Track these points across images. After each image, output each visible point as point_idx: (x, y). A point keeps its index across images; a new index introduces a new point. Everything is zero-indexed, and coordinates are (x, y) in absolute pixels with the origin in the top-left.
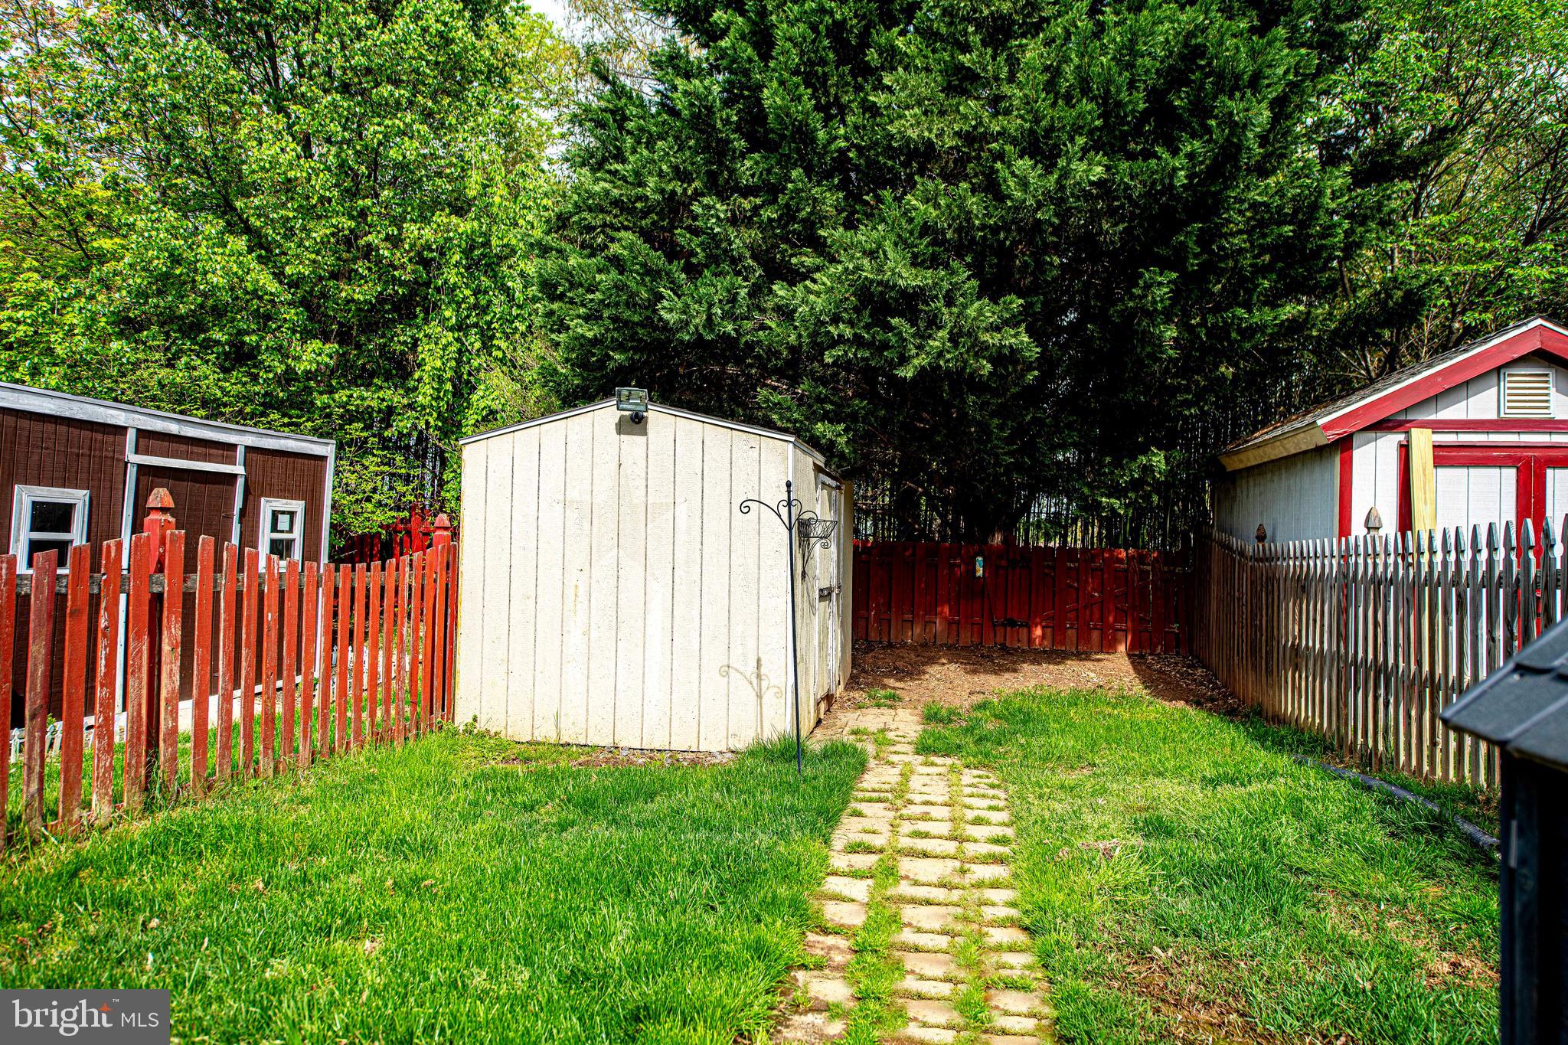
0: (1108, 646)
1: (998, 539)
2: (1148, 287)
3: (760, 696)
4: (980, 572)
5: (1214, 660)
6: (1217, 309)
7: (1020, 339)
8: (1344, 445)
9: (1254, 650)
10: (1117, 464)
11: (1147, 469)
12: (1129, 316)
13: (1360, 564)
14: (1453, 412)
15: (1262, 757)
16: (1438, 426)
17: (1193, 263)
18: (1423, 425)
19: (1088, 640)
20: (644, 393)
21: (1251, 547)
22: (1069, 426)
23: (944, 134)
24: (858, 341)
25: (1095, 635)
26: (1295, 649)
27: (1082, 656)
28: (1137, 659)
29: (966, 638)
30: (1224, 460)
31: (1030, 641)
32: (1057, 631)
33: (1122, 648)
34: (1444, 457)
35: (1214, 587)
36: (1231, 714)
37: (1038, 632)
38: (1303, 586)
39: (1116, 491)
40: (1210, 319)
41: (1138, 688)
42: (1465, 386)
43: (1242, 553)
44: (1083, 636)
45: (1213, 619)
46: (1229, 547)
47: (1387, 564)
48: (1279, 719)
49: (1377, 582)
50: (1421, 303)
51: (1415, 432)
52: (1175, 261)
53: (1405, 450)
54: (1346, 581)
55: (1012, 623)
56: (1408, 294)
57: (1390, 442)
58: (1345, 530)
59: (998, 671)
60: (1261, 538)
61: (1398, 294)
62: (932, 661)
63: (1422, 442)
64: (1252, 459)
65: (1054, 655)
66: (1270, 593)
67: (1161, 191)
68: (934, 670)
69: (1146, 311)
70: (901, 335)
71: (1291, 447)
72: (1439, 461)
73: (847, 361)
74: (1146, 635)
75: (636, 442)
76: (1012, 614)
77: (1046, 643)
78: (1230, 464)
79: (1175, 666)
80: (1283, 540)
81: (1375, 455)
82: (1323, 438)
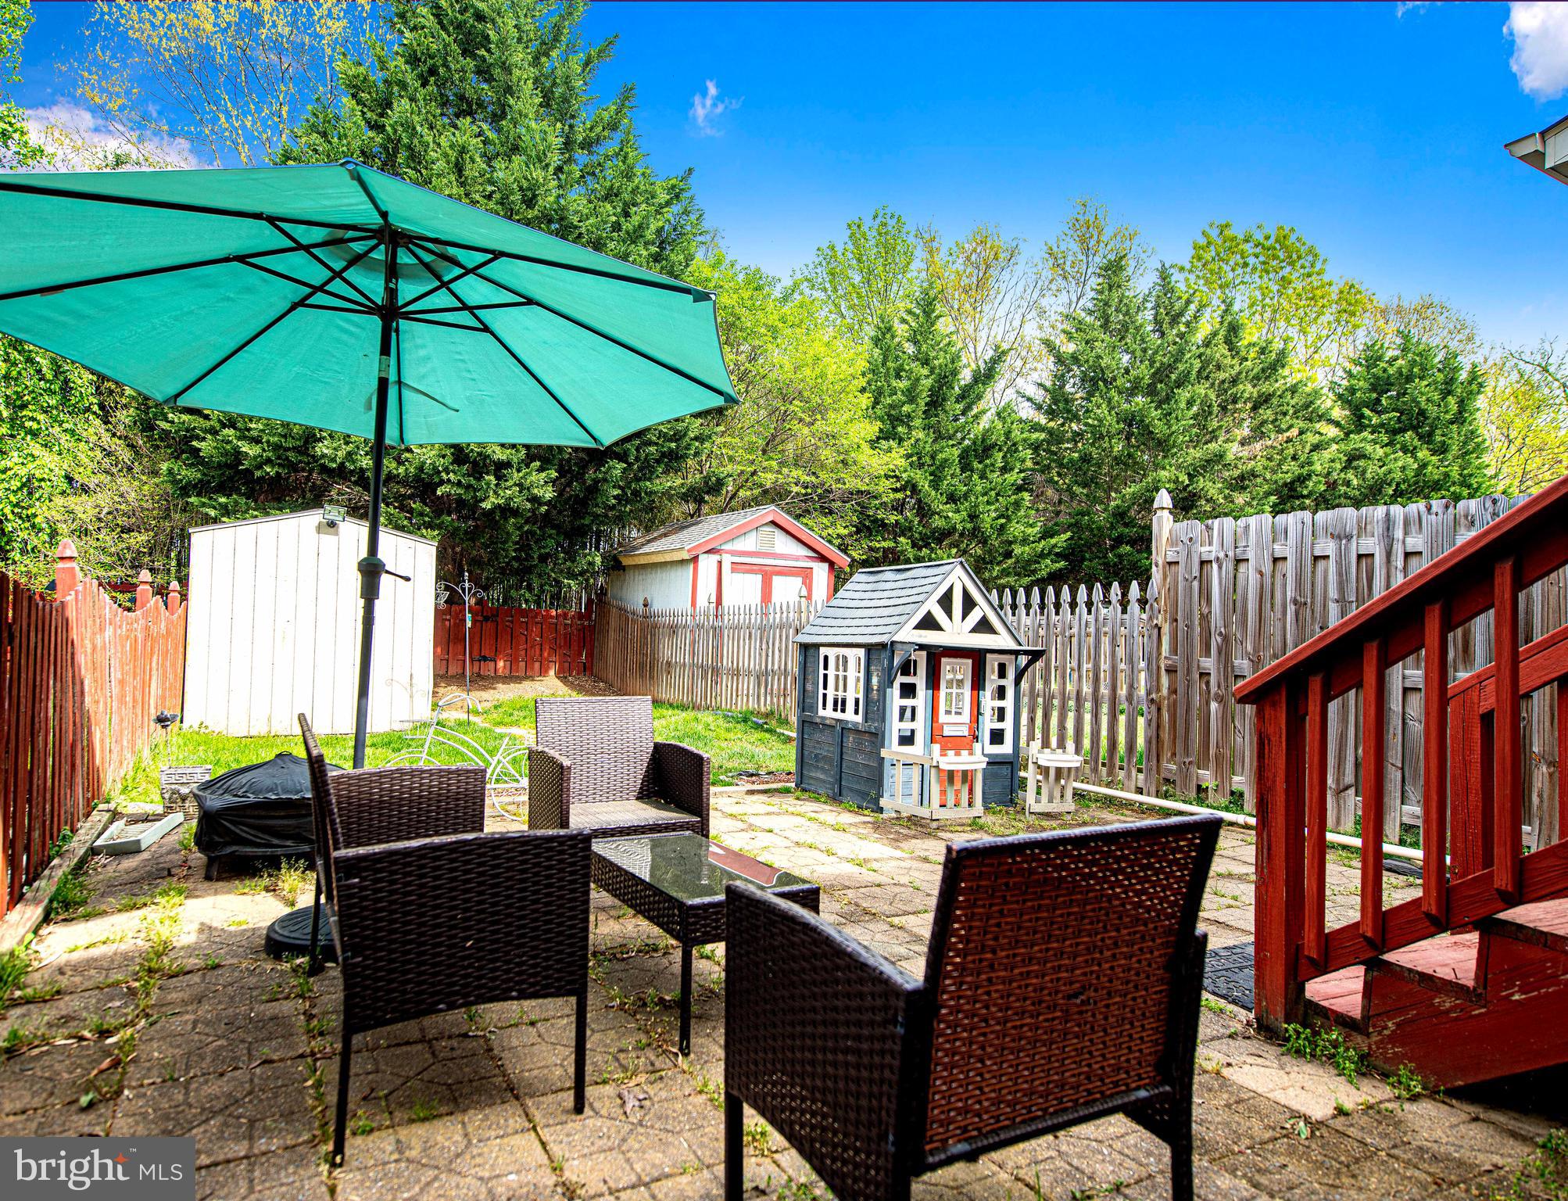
0: (543, 672)
2: (610, 468)
3: (411, 697)
6: (638, 480)
7: (548, 494)
8: (695, 559)
9: (642, 666)
10: (570, 558)
12: (597, 481)
13: (705, 620)
14: (740, 545)
16: (734, 553)
17: (631, 459)
18: (727, 551)
19: (533, 667)
20: (339, 510)
21: (640, 609)
22: (550, 536)
24: (459, 484)
25: (537, 665)
26: (669, 664)
27: (531, 678)
28: (562, 676)
29: (454, 670)
30: (624, 558)
31: (496, 670)
32: (513, 661)
33: (552, 673)
34: (736, 567)
35: (612, 634)
37: (501, 664)
38: (673, 629)
41: (567, 691)
42: (741, 533)
43: (634, 613)
44: (529, 664)
45: (610, 653)
46: (624, 609)
48: (659, 701)
51: (724, 555)
53: (720, 563)
54: (699, 628)
55: (485, 659)
56: (718, 480)
57: (715, 558)
59: (485, 688)
60: (646, 605)
61: (713, 479)
63: (727, 560)
64: (642, 561)
65: (511, 678)
66: (653, 635)
69: (605, 480)
70: (488, 484)
71: (668, 558)
72: (733, 570)
73: (449, 495)
74: (566, 665)
75: (328, 540)
76: (486, 652)
77: (507, 672)
78: (625, 561)
79: (586, 681)
80: (657, 606)
81: (707, 564)
82: (686, 556)
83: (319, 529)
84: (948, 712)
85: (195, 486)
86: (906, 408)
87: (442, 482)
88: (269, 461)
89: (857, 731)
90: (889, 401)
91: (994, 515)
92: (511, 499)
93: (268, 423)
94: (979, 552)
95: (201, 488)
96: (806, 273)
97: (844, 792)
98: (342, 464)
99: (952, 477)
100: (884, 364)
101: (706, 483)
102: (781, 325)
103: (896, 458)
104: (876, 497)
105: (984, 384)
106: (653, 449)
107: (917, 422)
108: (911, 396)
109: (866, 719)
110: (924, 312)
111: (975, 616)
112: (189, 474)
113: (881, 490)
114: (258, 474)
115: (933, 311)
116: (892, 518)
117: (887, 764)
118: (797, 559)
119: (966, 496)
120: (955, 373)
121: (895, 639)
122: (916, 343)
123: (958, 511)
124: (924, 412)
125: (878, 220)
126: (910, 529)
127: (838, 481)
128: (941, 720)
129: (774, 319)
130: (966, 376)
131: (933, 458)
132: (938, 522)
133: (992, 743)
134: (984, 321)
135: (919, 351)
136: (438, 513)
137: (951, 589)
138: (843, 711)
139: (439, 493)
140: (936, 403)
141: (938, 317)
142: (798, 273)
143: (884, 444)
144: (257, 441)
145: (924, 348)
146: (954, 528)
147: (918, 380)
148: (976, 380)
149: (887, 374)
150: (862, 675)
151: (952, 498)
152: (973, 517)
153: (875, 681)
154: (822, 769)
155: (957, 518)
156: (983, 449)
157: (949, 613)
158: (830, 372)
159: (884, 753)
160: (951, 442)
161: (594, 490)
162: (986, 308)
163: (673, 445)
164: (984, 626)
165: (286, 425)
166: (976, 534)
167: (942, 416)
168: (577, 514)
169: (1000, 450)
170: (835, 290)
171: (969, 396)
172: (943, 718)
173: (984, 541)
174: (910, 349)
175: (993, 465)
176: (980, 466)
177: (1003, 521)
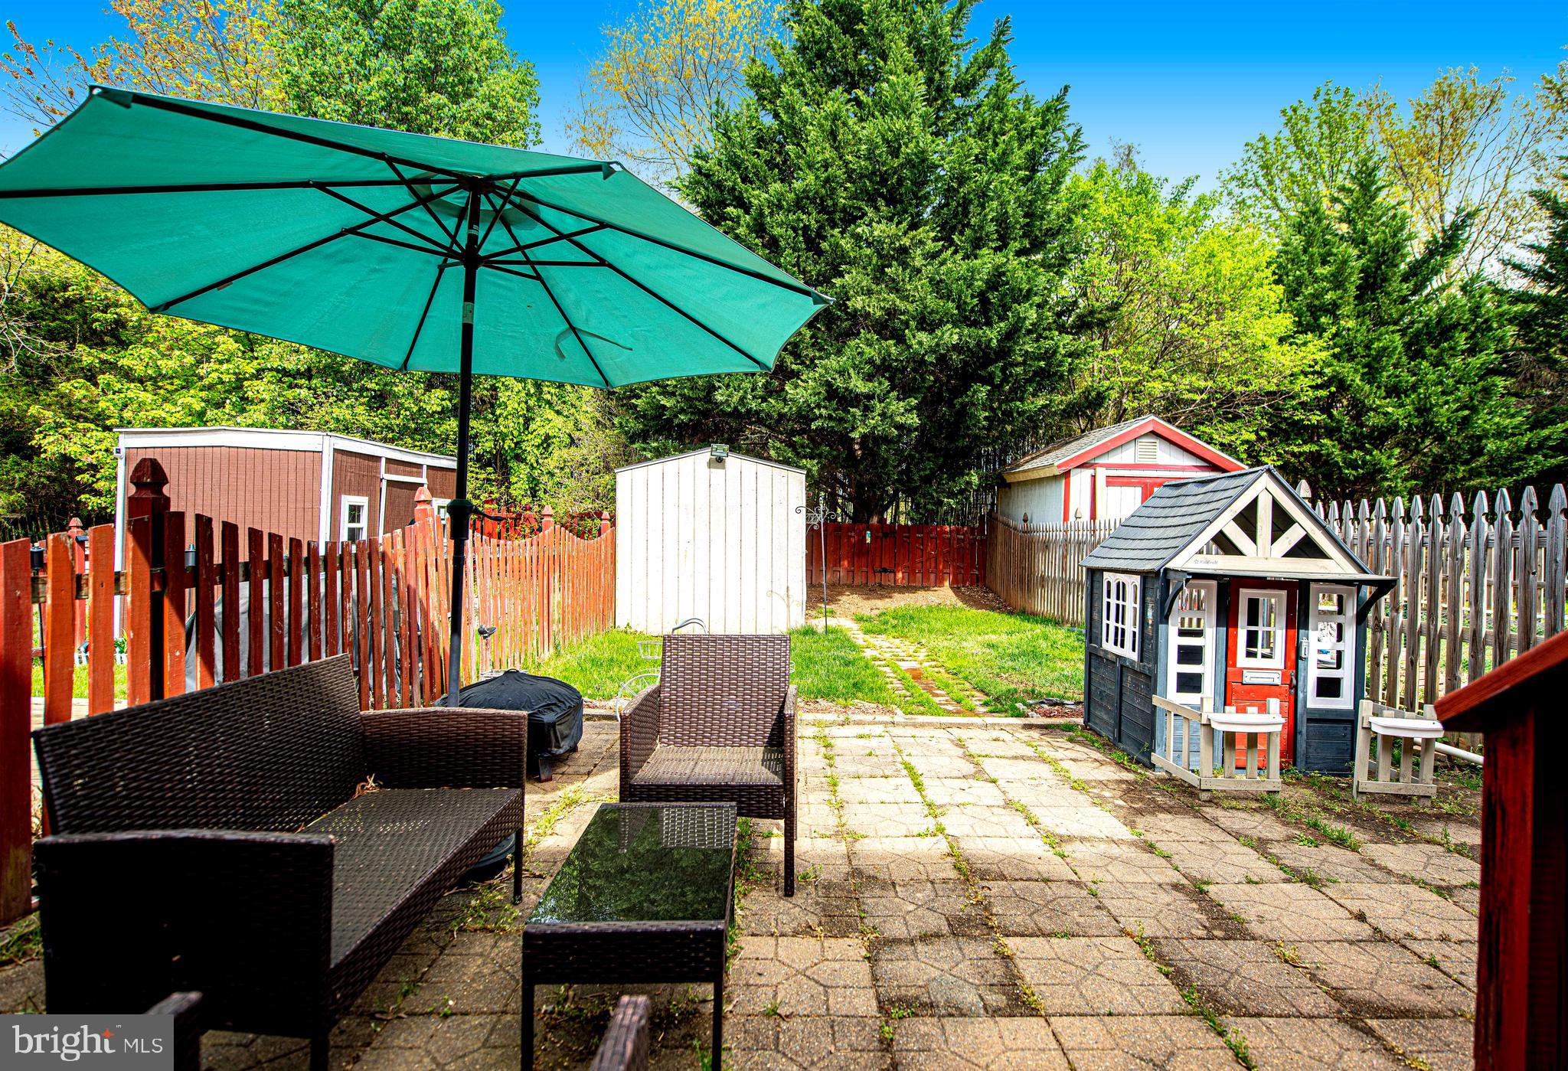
0: (939, 582)
1: (875, 520)
2: (975, 392)
3: (788, 606)
4: (868, 541)
5: (999, 588)
6: (1008, 401)
7: (913, 420)
8: (1067, 475)
9: (1022, 581)
10: (952, 478)
11: (969, 483)
12: (964, 406)
13: (1072, 535)
14: (1115, 458)
15: (1027, 625)
16: (1109, 466)
17: (997, 380)
18: (1102, 466)
19: (929, 579)
20: (727, 447)
21: (1020, 525)
22: (928, 459)
23: (874, 307)
24: (830, 417)
25: (932, 576)
26: (1043, 577)
27: (926, 588)
28: (956, 590)
29: (858, 581)
30: (1006, 477)
31: (895, 581)
32: (911, 573)
33: (947, 584)
34: (1111, 481)
35: (998, 548)
36: (1011, 613)
37: (900, 575)
38: (1046, 546)
39: (951, 495)
40: (1004, 407)
41: (960, 604)
42: (1118, 445)
43: (1015, 529)
44: (925, 576)
45: (998, 565)
46: (1008, 525)
47: (1084, 535)
48: (1034, 614)
49: (1079, 543)
50: (1104, 398)
51: (1099, 469)
52: (988, 380)
53: (1094, 477)
54: (1066, 542)
55: (885, 570)
56: (1099, 394)
57: (1088, 472)
58: (1066, 518)
59: (882, 597)
60: (1025, 521)
61: (1093, 394)
62: (841, 594)
63: (1102, 474)
64: (1022, 477)
65: (911, 589)
66: (1030, 551)
67: (983, 348)
68: (844, 598)
69: (973, 404)
70: (854, 416)
71: (1042, 474)
72: (1109, 484)
73: (823, 428)
74: (960, 577)
75: (717, 473)
76: (885, 565)
77: (905, 582)
78: (1010, 479)
79: (977, 592)
80: (1036, 522)
81: (1080, 480)
82: (1057, 472)
83: (710, 465)
84: (1250, 654)
85: (639, 435)
86: (1329, 296)
87: (816, 418)
88: (682, 411)
89: (1135, 672)
90: (1310, 290)
91: (1454, 406)
92: (875, 427)
93: (679, 380)
94: (1435, 450)
95: (643, 436)
96: (1234, 172)
97: (1124, 738)
98: (736, 408)
99: (1395, 366)
100: (1305, 251)
101: (1087, 398)
102: (1166, 226)
103: (1315, 350)
104: (1293, 398)
105: (1443, 255)
106: (1019, 370)
107: (1345, 310)
108: (1338, 281)
109: (1142, 658)
110: (1361, 185)
111: (1293, 536)
112: (634, 425)
113: (1297, 388)
114: (676, 421)
115: (1373, 182)
116: (1316, 418)
117: (1159, 715)
118: (1183, 469)
119: (1414, 388)
120: (1397, 248)
121: (1169, 565)
122: (1351, 222)
123: (1402, 405)
124: (1356, 298)
125: (1320, 100)
126: (1339, 429)
127: (1241, 382)
128: (1239, 664)
129: (1160, 223)
130: (1415, 250)
131: (1368, 347)
132: (1373, 420)
133: (1319, 694)
134: (1454, 184)
135: (1354, 230)
136: (816, 444)
137: (1254, 503)
138: (1122, 646)
139: (813, 427)
140: (1372, 283)
141: (1379, 189)
142: (1225, 173)
143: (1301, 338)
144: (673, 394)
145: (1360, 225)
146: (1396, 425)
147: (1345, 262)
148: (1431, 254)
149: (1311, 261)
150: (1138, 606)
151: (1394, 391)
152: (1422, 410)
153: (1150, 614)
154: (1106, 708)
155: (1398, 412)
156: (1441, 330)
157: (1251, 533)
158: (1226, 269)
159: (1156, 700)
160: (1392, 328)
161: (962, 414)
162: (1457, 169)
163: (1042, 364)
164: (1306, 548)
165: (690, 379)
166: (1427, 428)
167: (1383, 299)
168: (952, 437)
169: (1465, 329)
170: (1270, 183)
171: (1420, 273)
172: (1242, 660)
173: (1440, 438)
174: (1344, 228)
175: (1452, 348)
176: (1435, 352)
177: (1466, 412)
